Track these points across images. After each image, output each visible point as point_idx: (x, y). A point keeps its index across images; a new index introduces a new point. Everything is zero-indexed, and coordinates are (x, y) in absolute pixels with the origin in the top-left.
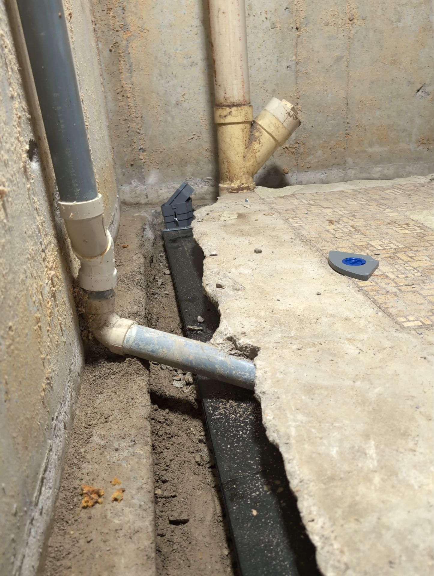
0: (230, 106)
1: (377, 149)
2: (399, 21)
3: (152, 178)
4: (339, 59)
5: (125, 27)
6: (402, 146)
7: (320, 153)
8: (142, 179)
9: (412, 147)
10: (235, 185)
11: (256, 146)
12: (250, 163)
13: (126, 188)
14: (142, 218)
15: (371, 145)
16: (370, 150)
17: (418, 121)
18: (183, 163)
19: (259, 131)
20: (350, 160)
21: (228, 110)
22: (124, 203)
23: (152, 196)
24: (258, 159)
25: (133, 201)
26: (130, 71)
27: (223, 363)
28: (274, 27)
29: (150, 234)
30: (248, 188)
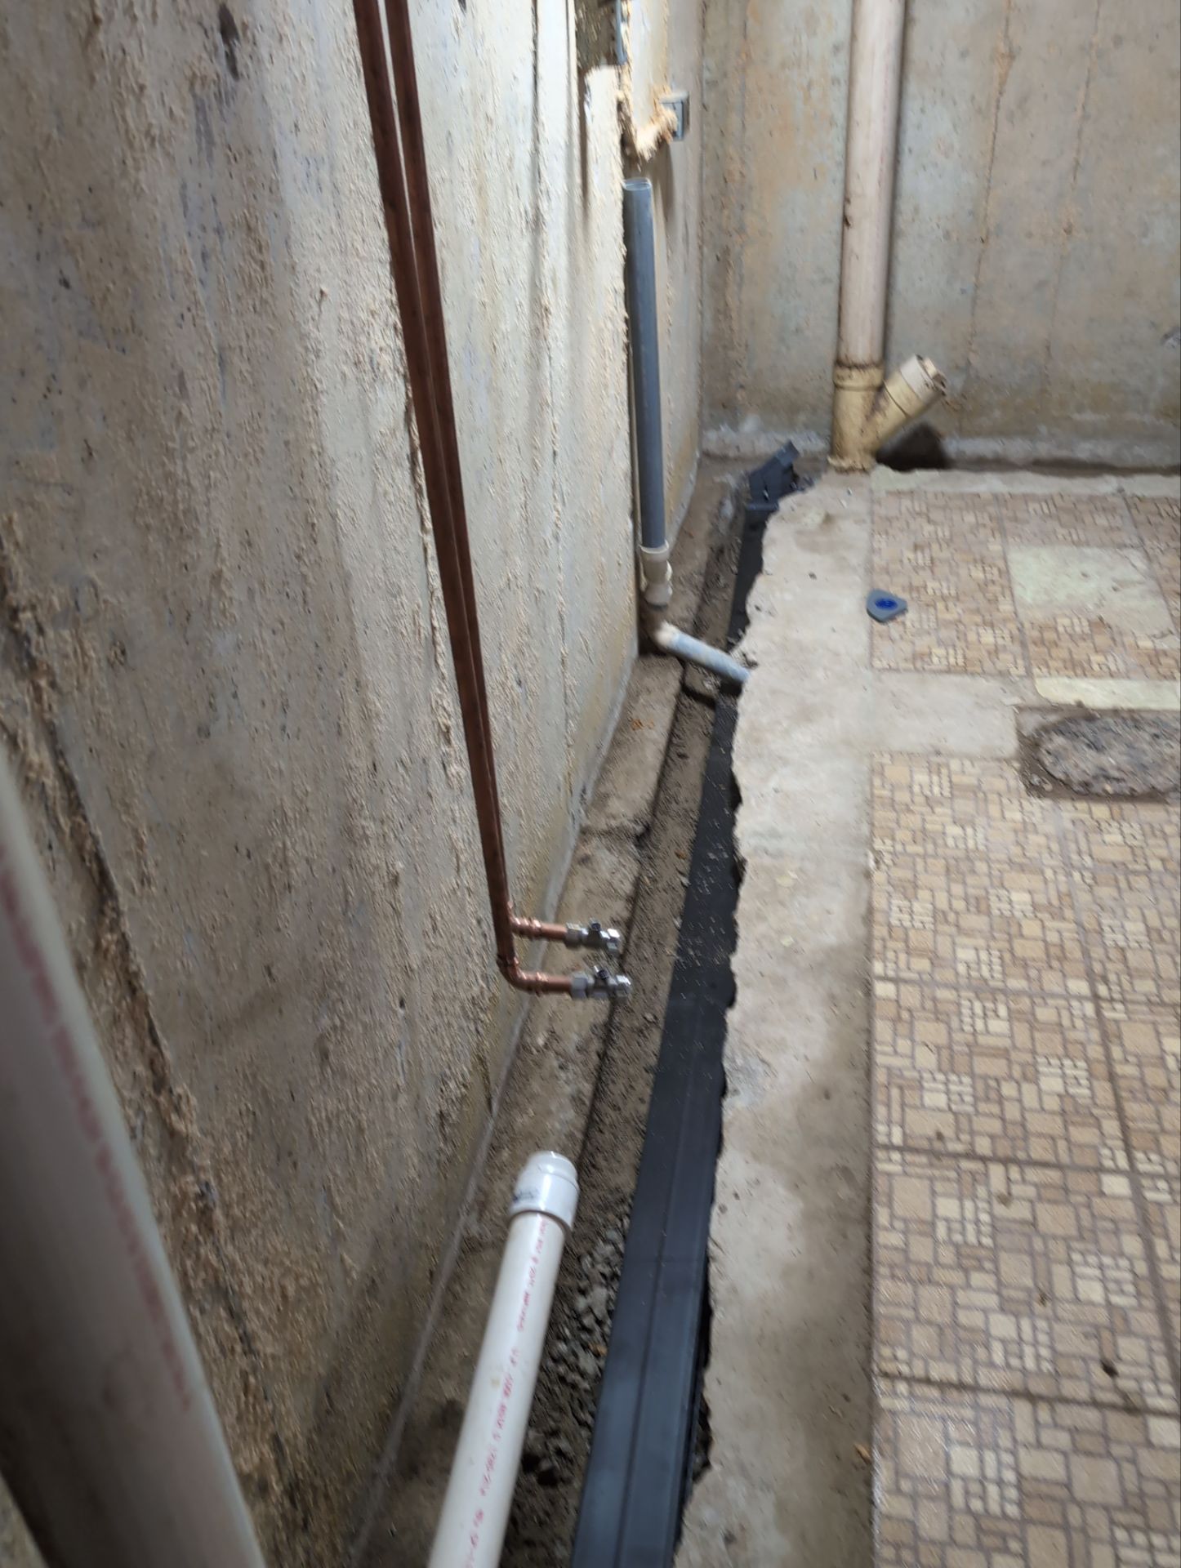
0: (850, 368)
1: (1088, 417)
2: (1145, 235)
3: (750, 424)
4: (1041, 285)
5: (741, 230)
6: (1131, 416)
7: (997, 414)
8: (735, 425)
9: (1148, 419)
10: (845, 464)
11: (879, 418)
12: (869, 439)
13: (712, 435)
14: (724, 486)
15: (1080, 409)
16: (1077, 417)
17: (1161, 381)
18: (793, 409)
19: (886, 399)
20: (1043, 429)
21: (847, 371)
22: (707, 454)
23: (746, 449)
24: (880, 435)
25: (717, 452)
26: (740, 286)
27: (734, 671)
28: (947, 235)
29: (729, 510)
30: (864, 470)
